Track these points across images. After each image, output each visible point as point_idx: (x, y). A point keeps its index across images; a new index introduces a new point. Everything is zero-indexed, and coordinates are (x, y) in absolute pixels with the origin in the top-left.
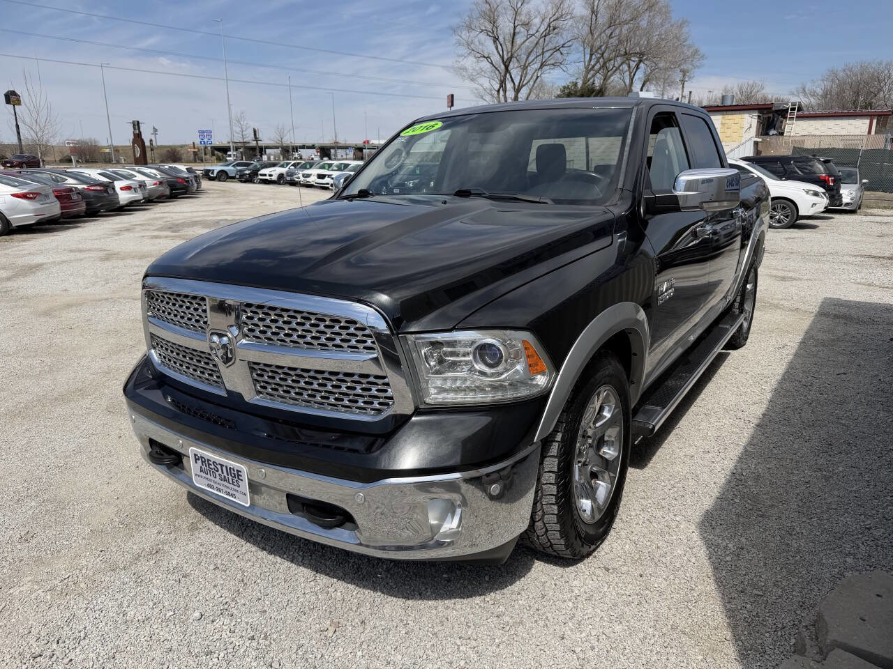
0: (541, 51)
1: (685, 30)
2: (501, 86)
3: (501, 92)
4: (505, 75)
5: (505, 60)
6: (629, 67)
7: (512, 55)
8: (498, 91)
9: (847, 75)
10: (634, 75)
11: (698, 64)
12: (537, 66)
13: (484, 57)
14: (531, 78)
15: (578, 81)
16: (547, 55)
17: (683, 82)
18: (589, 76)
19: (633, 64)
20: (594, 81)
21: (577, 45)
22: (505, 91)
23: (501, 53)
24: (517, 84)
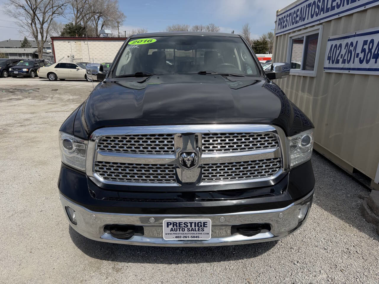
0: (51, 6)
1: (117, 5)
2: (32, 21)
3: (33, 25)
4: (34, 16)
5: (33, 9)
6: (95, 18)
7: (36, 7)
8: (31, 24)
9: (174, 29)
10: (98, 22)
11: (124, 19)
12: (51, 14)
13: (21, 6)
14: (48, 19)
15: (73, 22)
16: (55, 8)
17: (118, 27)
18: (78, 21)
19: (96, 17)
20: (80, 23)
21: (69, 5)
22: (35, 24)
23: (30, 5)
24: (41, 21)
